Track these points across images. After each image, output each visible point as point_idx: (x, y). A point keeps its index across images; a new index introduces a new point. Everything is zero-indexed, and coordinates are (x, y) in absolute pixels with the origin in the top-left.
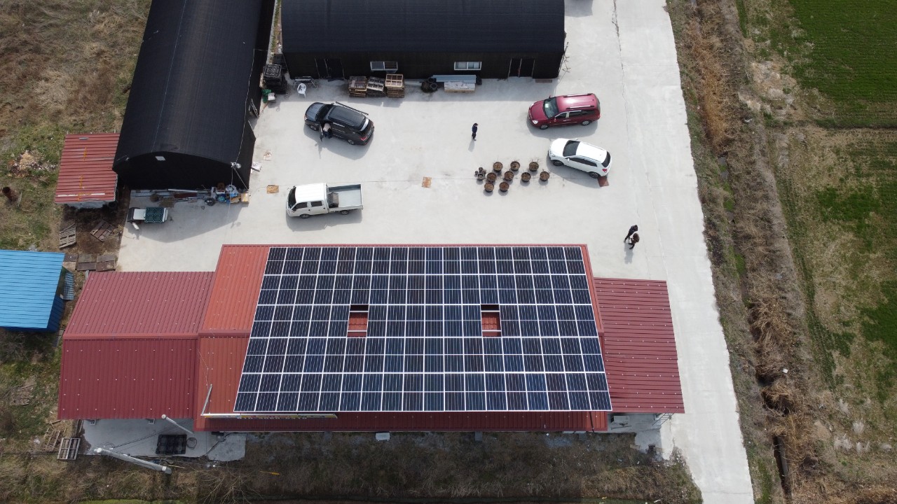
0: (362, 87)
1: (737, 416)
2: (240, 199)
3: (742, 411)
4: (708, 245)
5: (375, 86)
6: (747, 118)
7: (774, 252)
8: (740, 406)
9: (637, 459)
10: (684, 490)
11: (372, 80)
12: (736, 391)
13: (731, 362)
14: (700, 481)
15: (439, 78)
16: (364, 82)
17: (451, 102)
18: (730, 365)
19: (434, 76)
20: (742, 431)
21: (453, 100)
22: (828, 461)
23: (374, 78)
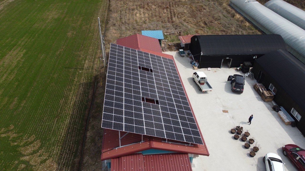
2: (195, 67)
19: (281, 107)
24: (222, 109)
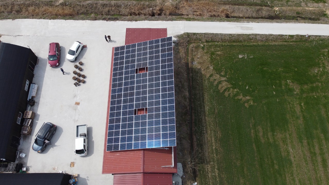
0: (28, 128)
1: (164, 21)
2: (76, 177)
3: (163, 20)
4: (111, 21)
5: (28, 122)
6: (66, 4)
7: (115, 5)
8: (161, 20)
9: (177, 46)
10: (184, 36)
11: (25, 124)
12: (157, 21)
13: (149, 20)
14: (182, 32)
15: (29, 98)
16: (25, 127)
17: (41, 95)
18: (150, 21)
19: (28, 100)
20: (168, 21)
21: (40, 94)
22: (176, 4)
23: (24, 123)
24: (79, 107)
